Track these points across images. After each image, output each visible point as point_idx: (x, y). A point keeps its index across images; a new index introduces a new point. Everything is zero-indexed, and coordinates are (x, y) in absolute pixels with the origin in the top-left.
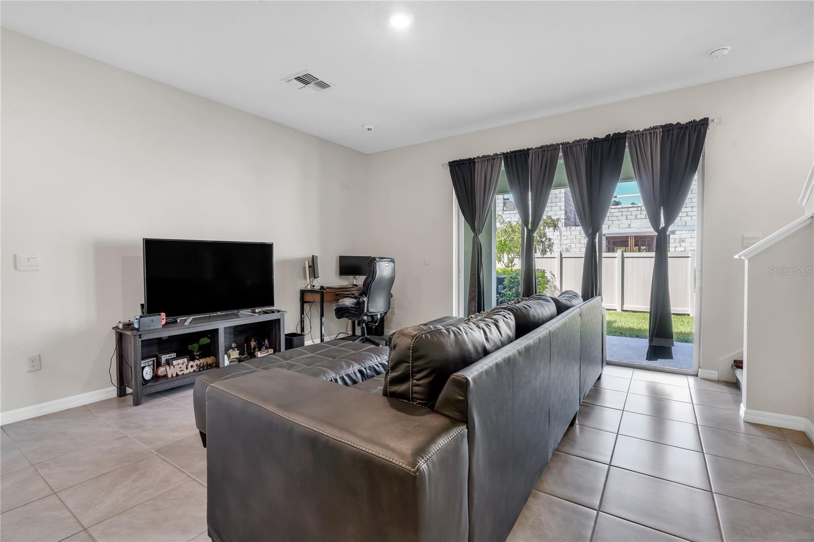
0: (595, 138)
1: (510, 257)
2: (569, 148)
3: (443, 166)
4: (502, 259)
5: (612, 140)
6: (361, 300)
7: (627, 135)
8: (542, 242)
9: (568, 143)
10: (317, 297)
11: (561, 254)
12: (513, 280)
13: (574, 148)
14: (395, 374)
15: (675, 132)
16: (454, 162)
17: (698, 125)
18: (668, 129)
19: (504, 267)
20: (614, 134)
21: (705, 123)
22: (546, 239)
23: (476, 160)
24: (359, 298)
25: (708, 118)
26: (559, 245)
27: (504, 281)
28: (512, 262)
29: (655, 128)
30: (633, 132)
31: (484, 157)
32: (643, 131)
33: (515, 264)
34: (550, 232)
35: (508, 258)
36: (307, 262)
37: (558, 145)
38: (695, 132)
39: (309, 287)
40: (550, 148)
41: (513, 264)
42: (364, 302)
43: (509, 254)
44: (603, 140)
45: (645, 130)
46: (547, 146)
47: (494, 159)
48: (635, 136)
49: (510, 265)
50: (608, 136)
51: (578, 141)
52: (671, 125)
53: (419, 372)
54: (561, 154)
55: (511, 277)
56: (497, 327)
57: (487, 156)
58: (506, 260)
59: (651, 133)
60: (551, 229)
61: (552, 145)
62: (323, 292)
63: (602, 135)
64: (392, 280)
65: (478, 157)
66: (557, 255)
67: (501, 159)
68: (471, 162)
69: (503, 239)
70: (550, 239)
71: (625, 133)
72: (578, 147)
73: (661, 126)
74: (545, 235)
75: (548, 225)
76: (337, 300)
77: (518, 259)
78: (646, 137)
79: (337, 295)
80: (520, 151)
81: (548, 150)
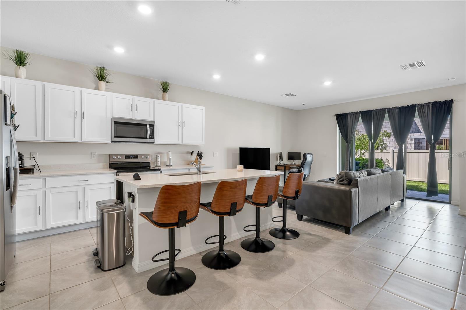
0: (402, 106)
1: (362, 151)
2: (390, 111)
3: (333, 116)
4: (358, 153)
5: (410, 107)
6: (301, 169)
7: (417, 106)
8: (381, 144)
9: (390, 108)
10: (283, 168)
11: (393, 151)
12: (364, 164)
13: (393, 110)
14: (340, 180)
15: (438, 105)
16: (337, 115)
17: (448, 102)
18: (435, 104)
19: (358, 157)
20: (411, 105)
21: (451, 101)
22: (384, 143)
23: (348, 114)
24: (300, 169)
25: (453, 100)
26: (393, 145)
27: (359, 164)
28: (363, 154)
29: (429, 103)
30: (419, 104)
31: (351, 113)
32: (424, 104)
33: (365, 156)
34: (386, 139)
35: (361, 152)
36: (278, 155)
37: (386, 109)
38: (447, 105)
39: (279, 164)
40: (382, 110)
41: (364, 155)
42: (302, 170)
43: (361, 150)
44: (406, 107)
45: (425, 104)
46: (380, 109)
47: (356, 114)
48: (420, 106)
49: (362, 156)
50: (408, 106)
51: (395, 108)
52: (436, 102)
53: (346, 179)
54: (387, 112)
55: (363, 162)
56: (362, 173)
57: (353, 113)
58: (359, 153)
59: (427, 105)
60: (387, 138)
61: (383, 109)
62: (285, 166)
63: (405, 105)
64: (311, 162)
65: (349, 113)
66: (391, 151)
67: (360, 114)
68: (346, 115)
69: (358, 143)
70: (386, 144)
71: (416, 105)
72: (395, 110)
73: (432, 102)
74: (383, 141)
75: (384, 135)
76: (289, 170)
77: (367, 153)
78: (425, 106)
79: (290, 167)
80: (368, 111)
81: (381, 111)
